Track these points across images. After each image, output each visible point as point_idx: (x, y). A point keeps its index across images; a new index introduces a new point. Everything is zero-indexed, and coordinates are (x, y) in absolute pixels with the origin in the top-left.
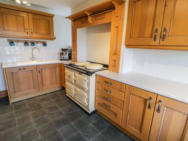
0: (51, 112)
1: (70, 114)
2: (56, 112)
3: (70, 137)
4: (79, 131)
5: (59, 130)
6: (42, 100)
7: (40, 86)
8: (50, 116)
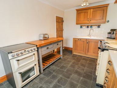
0: (80, 66)
1: (86, 74)
2: (82, 68)
3: (72, 81)
4: (79, 84)
5: (73, 75)
6: (84, 59)
7: (87, 51)
8: (78, 67)
